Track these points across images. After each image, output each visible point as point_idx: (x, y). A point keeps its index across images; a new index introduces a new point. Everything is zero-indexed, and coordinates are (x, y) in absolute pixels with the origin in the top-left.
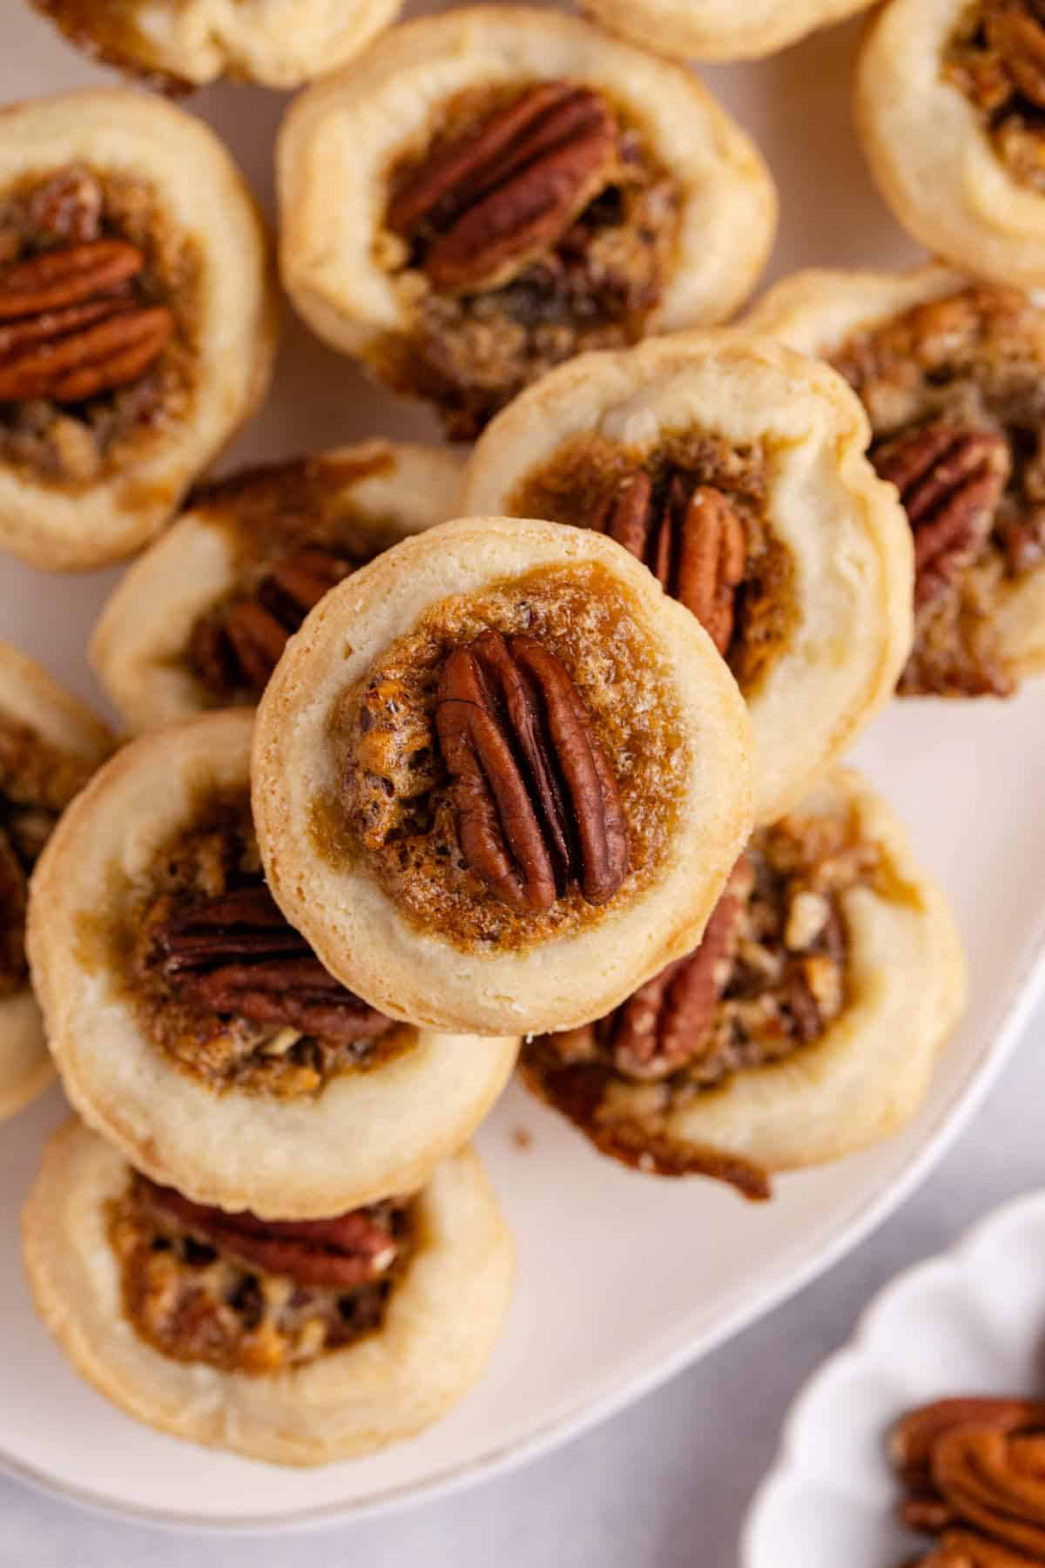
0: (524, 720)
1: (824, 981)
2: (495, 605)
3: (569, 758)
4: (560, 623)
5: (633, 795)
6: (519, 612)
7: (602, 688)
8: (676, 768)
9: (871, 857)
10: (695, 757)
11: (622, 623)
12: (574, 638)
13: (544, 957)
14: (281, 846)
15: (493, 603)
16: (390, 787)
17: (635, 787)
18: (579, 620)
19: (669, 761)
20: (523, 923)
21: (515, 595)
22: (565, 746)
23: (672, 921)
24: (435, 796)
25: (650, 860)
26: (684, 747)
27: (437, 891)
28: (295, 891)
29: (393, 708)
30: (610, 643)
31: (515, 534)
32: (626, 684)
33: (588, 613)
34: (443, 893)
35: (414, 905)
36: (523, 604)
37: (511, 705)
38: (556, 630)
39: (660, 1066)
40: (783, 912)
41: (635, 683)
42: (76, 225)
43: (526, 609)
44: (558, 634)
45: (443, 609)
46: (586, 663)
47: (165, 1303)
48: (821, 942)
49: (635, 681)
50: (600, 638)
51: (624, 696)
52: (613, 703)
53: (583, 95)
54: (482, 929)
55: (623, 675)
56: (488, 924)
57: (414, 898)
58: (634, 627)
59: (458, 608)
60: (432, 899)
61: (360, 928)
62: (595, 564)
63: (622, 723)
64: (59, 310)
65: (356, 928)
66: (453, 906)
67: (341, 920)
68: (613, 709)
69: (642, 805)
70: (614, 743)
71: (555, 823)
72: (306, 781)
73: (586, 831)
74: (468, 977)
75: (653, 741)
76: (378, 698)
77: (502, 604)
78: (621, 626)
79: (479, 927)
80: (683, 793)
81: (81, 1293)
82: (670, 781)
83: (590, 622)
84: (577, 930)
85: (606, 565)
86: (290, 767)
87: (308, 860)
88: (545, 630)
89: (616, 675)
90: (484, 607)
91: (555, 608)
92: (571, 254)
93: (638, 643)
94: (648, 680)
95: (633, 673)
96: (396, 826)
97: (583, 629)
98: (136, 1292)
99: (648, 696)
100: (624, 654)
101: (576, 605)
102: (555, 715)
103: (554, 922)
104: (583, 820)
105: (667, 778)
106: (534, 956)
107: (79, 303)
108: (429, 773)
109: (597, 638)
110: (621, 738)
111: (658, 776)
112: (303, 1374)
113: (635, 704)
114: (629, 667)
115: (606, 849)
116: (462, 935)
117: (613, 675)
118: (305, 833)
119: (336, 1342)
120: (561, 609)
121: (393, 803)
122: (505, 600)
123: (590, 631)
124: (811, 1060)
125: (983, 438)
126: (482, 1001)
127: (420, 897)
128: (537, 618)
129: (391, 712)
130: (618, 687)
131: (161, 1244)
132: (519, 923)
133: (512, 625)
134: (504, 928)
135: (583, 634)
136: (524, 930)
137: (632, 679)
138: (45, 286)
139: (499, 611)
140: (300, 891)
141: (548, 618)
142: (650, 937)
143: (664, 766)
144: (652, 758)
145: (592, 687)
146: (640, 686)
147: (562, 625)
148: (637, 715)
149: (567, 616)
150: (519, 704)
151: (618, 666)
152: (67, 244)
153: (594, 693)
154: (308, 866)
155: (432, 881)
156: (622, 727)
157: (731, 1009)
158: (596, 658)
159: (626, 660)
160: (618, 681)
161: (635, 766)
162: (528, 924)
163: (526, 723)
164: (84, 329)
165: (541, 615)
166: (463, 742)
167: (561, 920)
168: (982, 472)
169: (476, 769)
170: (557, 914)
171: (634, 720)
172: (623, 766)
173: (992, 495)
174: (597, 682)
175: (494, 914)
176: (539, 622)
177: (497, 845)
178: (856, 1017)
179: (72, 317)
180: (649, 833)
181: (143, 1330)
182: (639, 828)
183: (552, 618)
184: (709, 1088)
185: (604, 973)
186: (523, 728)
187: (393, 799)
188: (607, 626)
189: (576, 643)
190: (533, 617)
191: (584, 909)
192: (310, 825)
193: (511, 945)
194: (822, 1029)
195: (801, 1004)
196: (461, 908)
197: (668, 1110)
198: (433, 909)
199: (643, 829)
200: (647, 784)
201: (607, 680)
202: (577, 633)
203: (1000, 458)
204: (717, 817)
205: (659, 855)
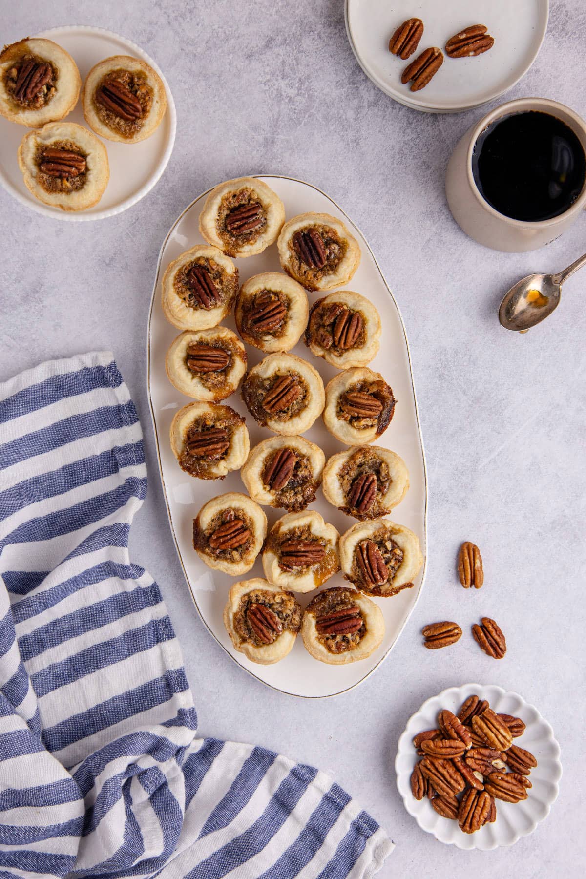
1: (398, 552)
9: (390, 529)
39: (385, 581)
40: (385, 547)
42: (231, 518)
47: (334, 648)
48: (393, 547)
53: (286, 450)
64: (231, 534)
81: (321, 653)
92: (295, 475)
98: (329, 648)
107: (234, 532)
112: (360, 645)
119: (362, 637)
124: (404, 564)
125: (372, 474)
131: (328, 639)
138: (227, 530)
152: (229, 522)
157: (388, 566)
164: (235, 537)
168: (373, 481)
173: (376, 483)
178: (406, 553)
179: (233, 535)
181: (333, 653)
184: (394, 577)
194: (403, 558)
195: (397, 557)
197: (391, 585)
203: (375, 477)
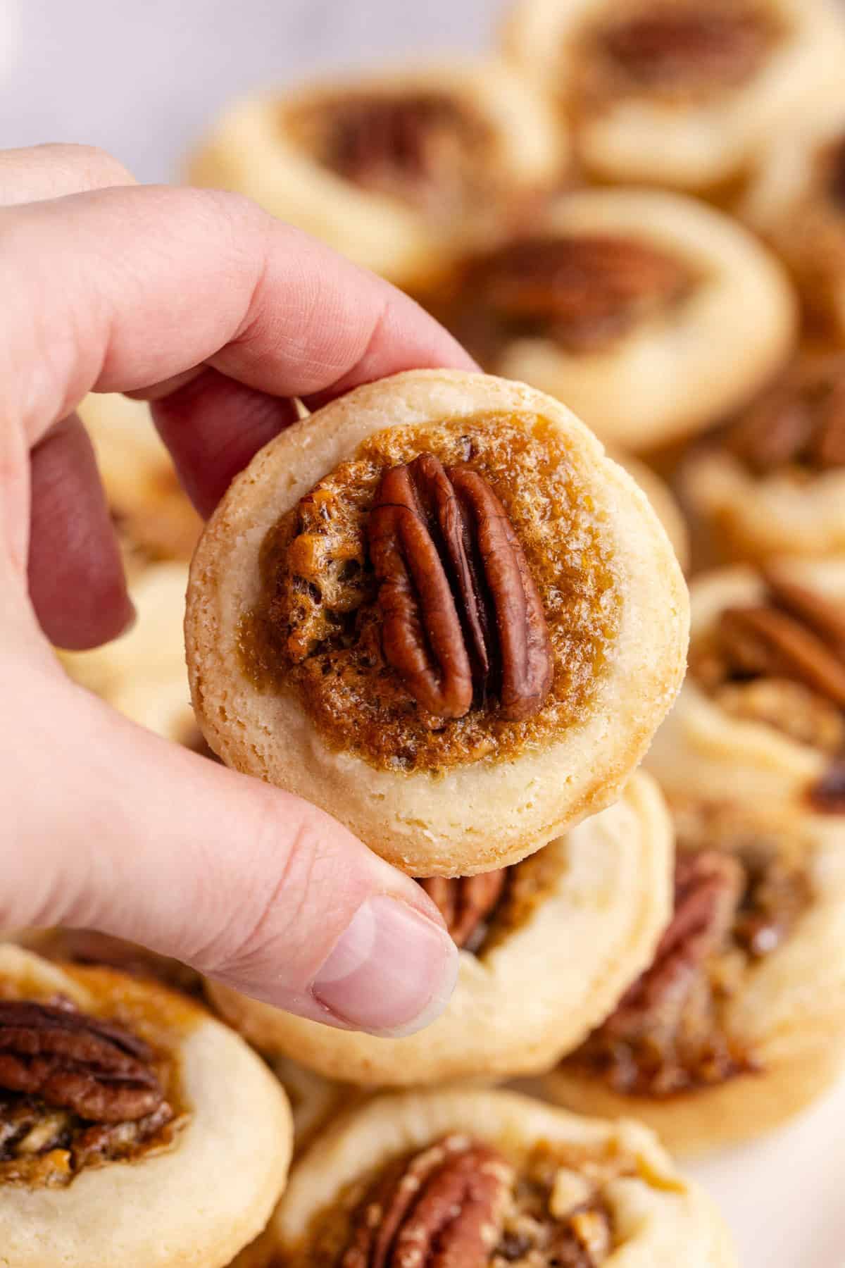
0: (454, 526)
2: (437, 436)
3: (496, 567)
4: (500, 460)
5: (560, 628)
6: (460, 444)
7: (536, 523)
8: (605, 608)
10: (626, 602)
11: (562, 467)
12: (513, 474)
13: (460, 781)
14: (208, 664)
15: (435, 433)
16: (317, 594)
17: (562, 622)
18: (518, 458)
19: (599, 599)
20: (440, 739)
21: (458, 429)
22: (493, 556)
23: (592, 771)
24: (362, 612)
25: (573, 694)
26: (616, 591)
27: (356, 700)
28: (218, 710)
29: (326, 513)
30: (548, 482)
31: (463, 383)
32: (561, 521)
33: (528, 453)
34: (362, 703)
35: (332, 713)
36: (465, 437)
37: (443, 512)
38: (496, 466)
41: (570, 522)
43: (467, 442)
44: (497, 468)
45: (386, 436)
46: (523, 497)
49: (570, 519)
50: (539, 477)
51: (558, 533)
52: (546, 539)
54: (398, 744)
55: (558, 514)
56: (405, 738)
57: (333, 706)
58: (572, 473)
59: (400, 436)
60: (351, 708)
61: (279, 747)
62: (539, 417)
63: (554, 558)
65: (275, 747)
66: (372, 720)
67: (260, 740)
68: (546, 545)
69: (568, 639)
70: (545, 579)
71: (476, 625)
72: (238, 601)
73: (507, 636)
74: (382, 797)
75: (583, 579)
76: (312, 502)
77: (444, 435)
78: (560, 468)
79: (396, 741)
80: (611, 636)
82: (599, 619)
83: (530, 461)
84: (495, 758)
85: (551, 418)
86: (224, 587)
87: (233, 680)
88: (485, 465)
89: (551, 514)
90: (425, 437)
91: (495, 444)
93: (576, 488)
94: (585, 521)
95: (569, 511)
96: (321, 638)
97: (522, 467)
99: (582, 535)
100: (562, 495)
101: (517, 446)
102: (486, 528)
103: (471, 742)
104: (506, 626)
105: (595, 616)
106: (450, 780)
108: (358, 587)
109: (535, 477)
110: (552, 576)
111: (587, 613)
113: (568, 542)
114: (565, 506)
115: (527, 662)
116: (379, 749)
117: (549, 513)
118: (231, 651)
120: (502, 446)
121: (320, 610)
122: (448, 432)
123: (530, 471)
126: (395, 827)
127: (339, 704)
128: (477, 452)
129: (324, 517)
130: (553, 523)
132: (436, 739)
133: (452, 457)
134: (421, 746)
135: (522, 472)
136: (441, 748)
137: (567, 518)
139: (440, 441)
140: (223, 710)
141: (489, 453)
142: (568, 780)
143: (594, 604)
144: (582, 596)
145: (527, 522)
146: (575, 526)
147: (502, 461)
148: (570, 552)
149: (507, 453)
150: (450, 512)
151: (553, 506)
153: (529, 528)
154: (234, 686)
155: (352, 690)
156: (554, 562)
158: (533, 494)
159: (563, 499)
160: (553, 517)
161: (565, 604)
162: (445, 741)
163: (456, 530)
165: (482, 449)
166: (392, 545)
167: (478, 740)
169: (402, 568)
170: (474, 734)
171: (567, 557)
172: (552, 603)
174: (532, 517)
175: (412, 729)
176: (479, 455)
177: (417, 640)
180: (574, 666)
182: (564, 662)
183: (492, 453)
185: (519, 811)
186: (452, 534)
187: (320, 606)
188: (547, 468)
189: (514, 479)
190: (474, 451)
191: (503, 737)
192: (238, 642)
193: (427, 764)
196: (379, 721)
198: (351, 720)
199: (568, 662)
200: (576, 619)
201: (542, 518)
202: (516, 470)
204: (644, 667)
205: (583, 692)
